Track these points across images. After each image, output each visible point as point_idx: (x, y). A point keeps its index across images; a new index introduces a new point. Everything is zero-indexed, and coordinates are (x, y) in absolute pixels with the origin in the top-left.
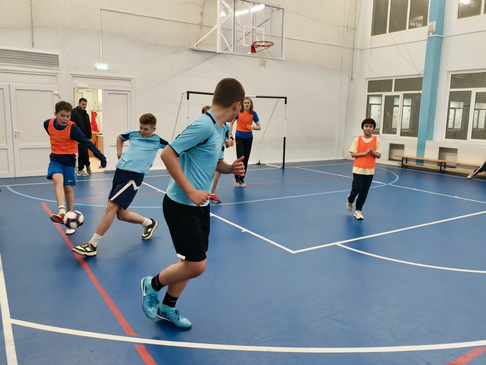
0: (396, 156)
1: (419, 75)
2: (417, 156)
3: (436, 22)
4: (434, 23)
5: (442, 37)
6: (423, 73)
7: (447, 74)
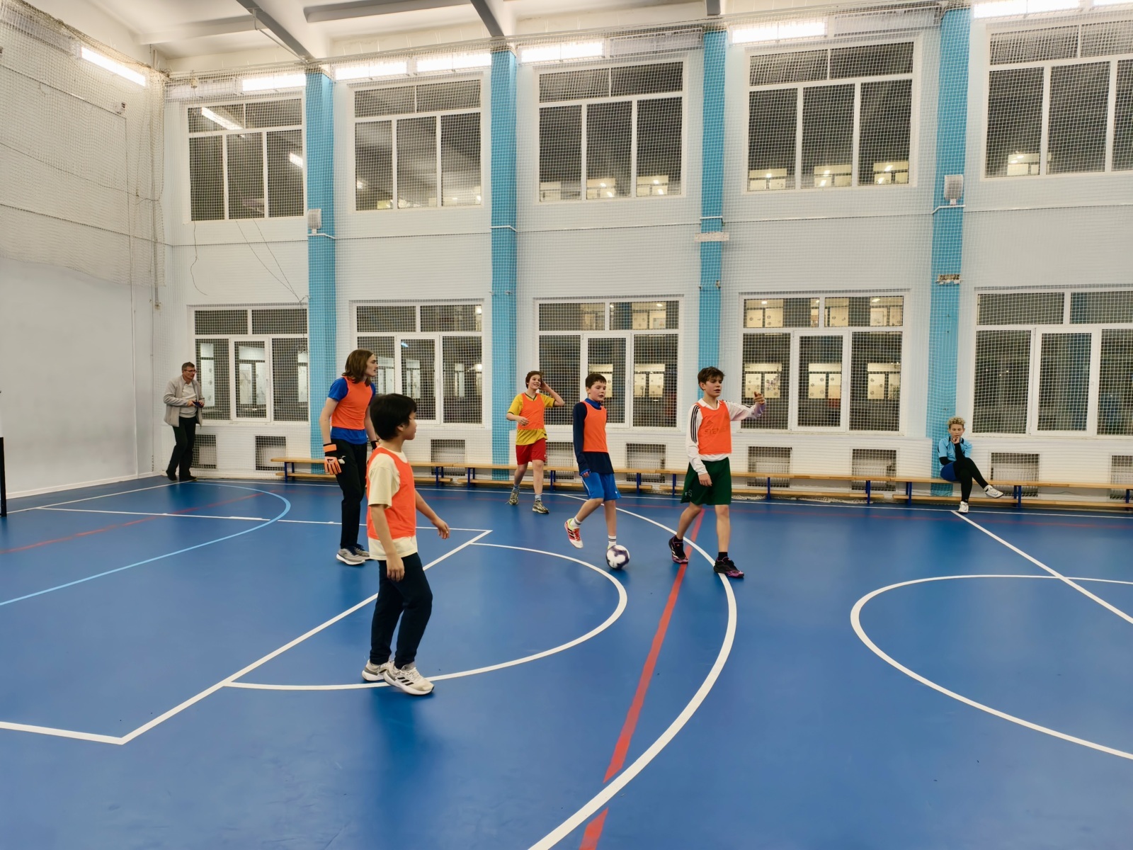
0: (272, 460)
1: (301, 304)
2: (312, 457)
3: (320, 210)
4: (318, 212)
5: (333, 240)
6: (306, 300)
7: (350, 306)
